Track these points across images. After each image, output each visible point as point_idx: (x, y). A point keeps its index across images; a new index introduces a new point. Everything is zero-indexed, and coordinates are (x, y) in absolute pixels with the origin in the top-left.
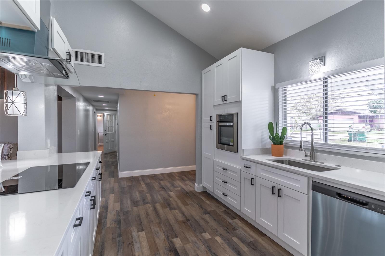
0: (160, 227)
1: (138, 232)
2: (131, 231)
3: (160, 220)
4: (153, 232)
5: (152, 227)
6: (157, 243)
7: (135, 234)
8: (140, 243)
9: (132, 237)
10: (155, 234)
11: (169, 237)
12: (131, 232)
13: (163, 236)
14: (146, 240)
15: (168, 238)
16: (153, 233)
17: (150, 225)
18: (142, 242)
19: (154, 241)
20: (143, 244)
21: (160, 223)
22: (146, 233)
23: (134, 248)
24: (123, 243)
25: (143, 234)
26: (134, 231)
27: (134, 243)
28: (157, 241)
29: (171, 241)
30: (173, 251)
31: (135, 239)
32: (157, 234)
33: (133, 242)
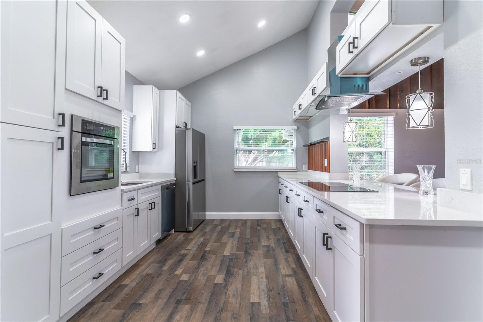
0: (226, 303)
1: (259, 303)
2: (269, 308)
3: (218, 315)
4: (239, 298)
5: (238, 305)
6: (241, 283)
7: (264, 302)
8: (259, 288)
9: (269, 298)
10: (237, 294)
11: (224, 286)
12: (269, 306)
13: (230, 289)
14: (251, 290)
15: (226, 285)
16: (240, 296)
17: (240, 309)
18: (257, 289)
19: (243, 286)
20: (256, 287)
21: (222, 310)
22: (249, 299)
23: (267, 286)
24: (279, 294)
25: (254, 299)
26: (265, 305)
27: (266, 290)
28: (239, 286)
29: (225, 281)
30: (230, 274)
31: (264, 294)
32: (235, 293)
33: (268, 292)
